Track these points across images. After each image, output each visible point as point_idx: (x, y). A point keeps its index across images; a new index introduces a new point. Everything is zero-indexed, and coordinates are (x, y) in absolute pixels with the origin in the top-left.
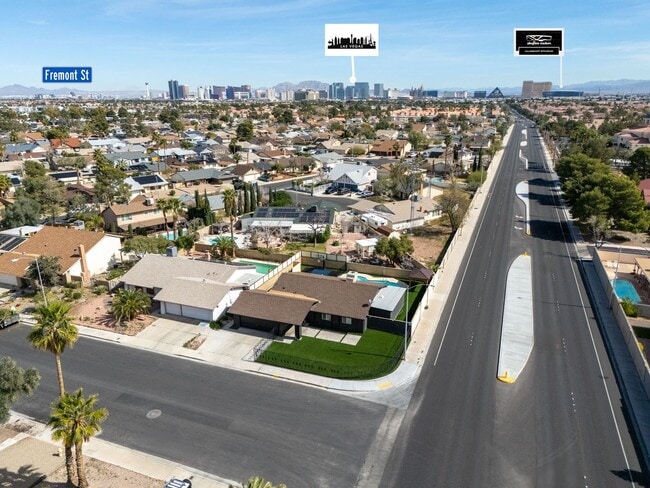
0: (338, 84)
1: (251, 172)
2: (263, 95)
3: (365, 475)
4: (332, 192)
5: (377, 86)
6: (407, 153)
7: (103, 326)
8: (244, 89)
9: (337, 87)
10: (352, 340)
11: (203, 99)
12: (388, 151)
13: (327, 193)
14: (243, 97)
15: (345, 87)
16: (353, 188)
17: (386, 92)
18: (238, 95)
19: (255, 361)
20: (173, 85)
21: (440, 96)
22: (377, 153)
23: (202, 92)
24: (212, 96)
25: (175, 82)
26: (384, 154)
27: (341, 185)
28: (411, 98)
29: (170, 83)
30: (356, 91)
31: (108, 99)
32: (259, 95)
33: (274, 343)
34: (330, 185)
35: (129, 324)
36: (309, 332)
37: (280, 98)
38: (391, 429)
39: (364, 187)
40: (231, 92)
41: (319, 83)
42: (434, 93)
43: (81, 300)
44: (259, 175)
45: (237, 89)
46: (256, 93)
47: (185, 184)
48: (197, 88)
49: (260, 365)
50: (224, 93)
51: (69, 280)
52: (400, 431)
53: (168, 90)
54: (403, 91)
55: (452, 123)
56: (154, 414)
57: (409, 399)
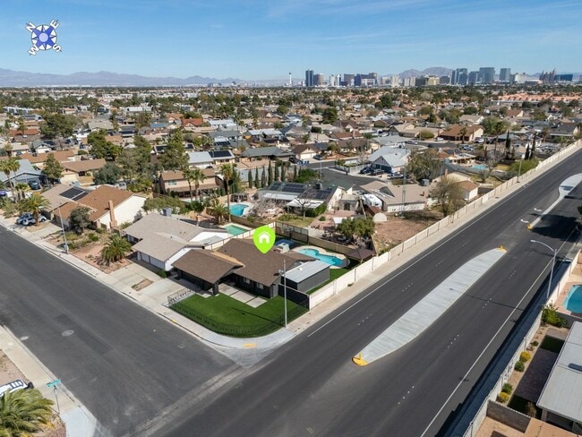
0: (462, 70)
1: (307, 151)
2: (388, 82)
3: (165, 413)
4: (367, 172)
5: (504, 71)
6: (477, 138)
7: (95, 264)
8: (371, 76)
9: (461, 73)
10: (256, 302)
11: (333, 85)
12: (456, 136)
13: (362, 172)
14: (369, 84)
15: (469, 72)
16: (387, 169)
17: (513, 76)
18: (365, 81)
19: (170, 308)
20: (309, 74)
21: (574, 80)
22: (445, 138)
23: (333, 79)
24: (342, 84)
25: (311, 72)
26: (453, 138)
27: (378, 167)
28: (540, 82)
29: (307, 72)
30: (480, 76)
31: (255, 86)
32: (384, 82)
33: (195, 295)
34: (369, 165)
35: (111, 264)
36: (229, 291)
37: (403, 84)
38: (221, 382)
39: (399, 169)
40: (358, 79)
41: (444, 69)
42: (569, 77)
43: (97, 243)
44: (315, 154)
45: (365, 77)
46: (381, 80)
47: (250, 158)
48: (330, 76)
49: (170, 310)
50: (353, 80)
51: (99, 226)
52: (224, 385)
53: (305, 78)
54: (534, 76)
55: (558, 109)
56: (68, 333)
57: (258, 361)
